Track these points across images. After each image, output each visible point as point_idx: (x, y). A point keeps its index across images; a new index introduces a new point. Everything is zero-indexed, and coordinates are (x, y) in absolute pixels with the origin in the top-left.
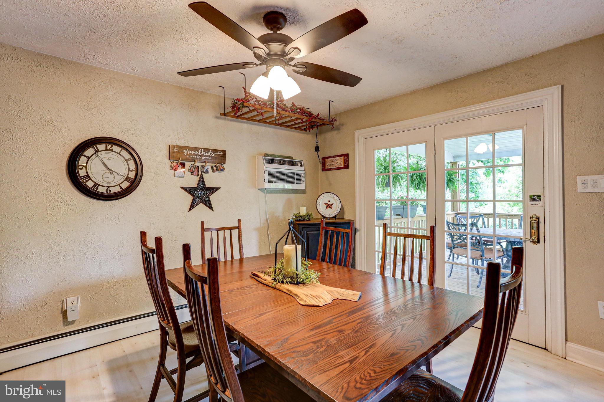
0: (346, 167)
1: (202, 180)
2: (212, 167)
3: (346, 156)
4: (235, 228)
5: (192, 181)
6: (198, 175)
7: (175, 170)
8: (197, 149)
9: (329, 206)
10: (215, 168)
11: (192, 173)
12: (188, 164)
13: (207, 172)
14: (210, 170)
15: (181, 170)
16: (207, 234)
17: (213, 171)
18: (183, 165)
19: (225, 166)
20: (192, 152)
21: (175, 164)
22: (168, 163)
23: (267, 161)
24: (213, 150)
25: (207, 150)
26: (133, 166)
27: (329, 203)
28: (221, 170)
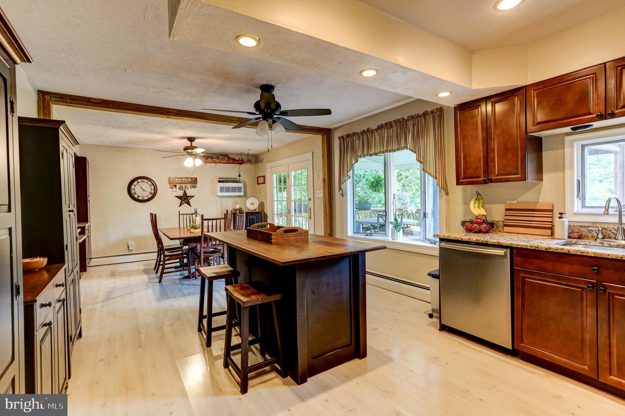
0: (264, 183)
1: (185, 192)
2: (190, 186)
3: (264, 177)
4: (194, 214)
5: (181, 193)
6: (183, 190)
7: (172, 188)
8: (182, 178)
9: (253, 204)
10: (192, 187)
11: (180, 189)
12: (178, 186)
13: (188, 188)
14: (189, 188)
15: (174, 189)
16: (181, 217)
17: (191, 188)
18: (175, 186)
19: (197, 185)
20: (180, 180)
21: (172, 186)
22: (169, 185)
23: (219, 182)
24: (190, 178)
25: (187, 178)
26: (153, 188)
27: (253, 203)
28: (195, 187)
